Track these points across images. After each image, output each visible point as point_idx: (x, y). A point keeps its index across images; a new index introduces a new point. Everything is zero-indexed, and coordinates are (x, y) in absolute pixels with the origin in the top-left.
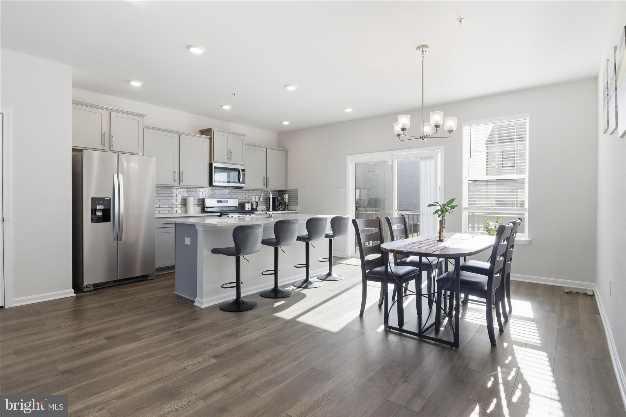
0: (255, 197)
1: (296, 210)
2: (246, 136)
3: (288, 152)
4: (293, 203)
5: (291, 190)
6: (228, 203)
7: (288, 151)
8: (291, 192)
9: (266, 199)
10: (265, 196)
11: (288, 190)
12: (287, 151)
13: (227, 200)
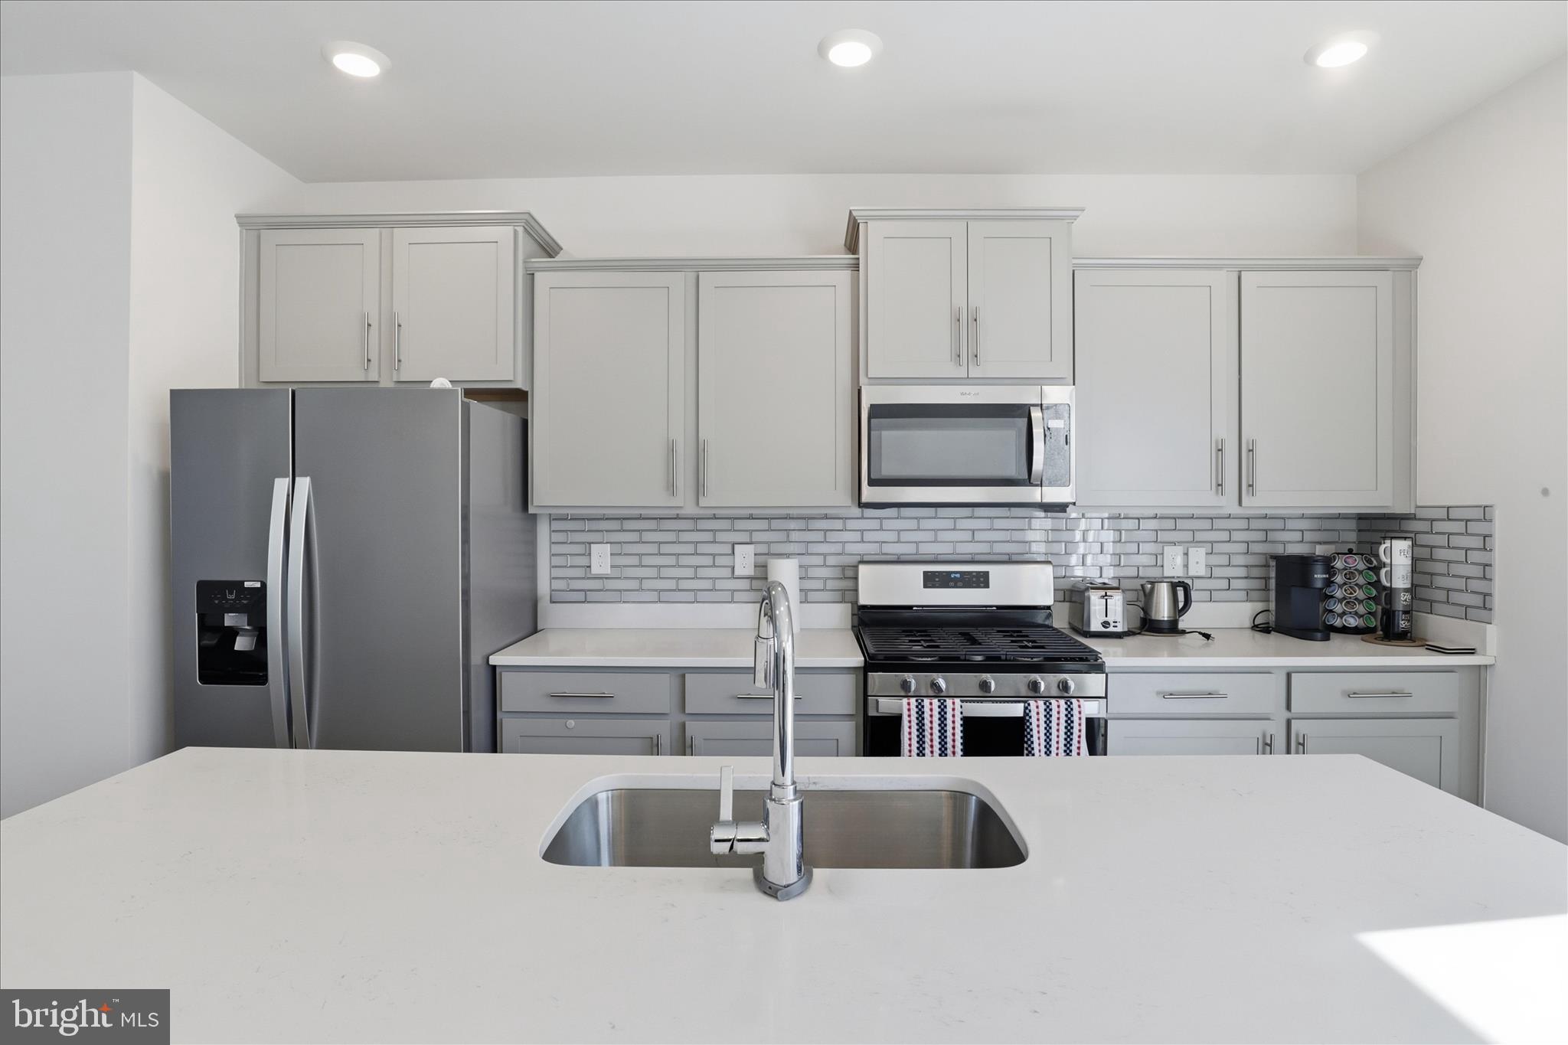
0: (1186, 554)
1: (1471, 652)
2: (1075, 218)
3: (1423, 273)
4: (1455, 597)
5: (1443, 514)
6: (987, 586)
7: (1417, 266)
8: (1439, 527)
9: (1260, 560)
10: (1257, 548)
11: (1421, 514)
12: (1410, 266)
13: (987, 573)
